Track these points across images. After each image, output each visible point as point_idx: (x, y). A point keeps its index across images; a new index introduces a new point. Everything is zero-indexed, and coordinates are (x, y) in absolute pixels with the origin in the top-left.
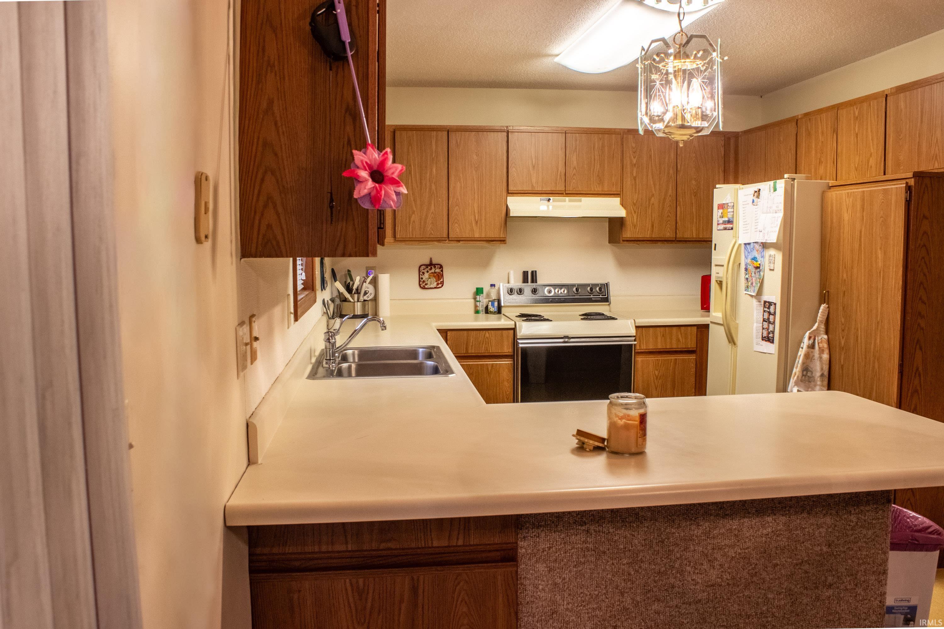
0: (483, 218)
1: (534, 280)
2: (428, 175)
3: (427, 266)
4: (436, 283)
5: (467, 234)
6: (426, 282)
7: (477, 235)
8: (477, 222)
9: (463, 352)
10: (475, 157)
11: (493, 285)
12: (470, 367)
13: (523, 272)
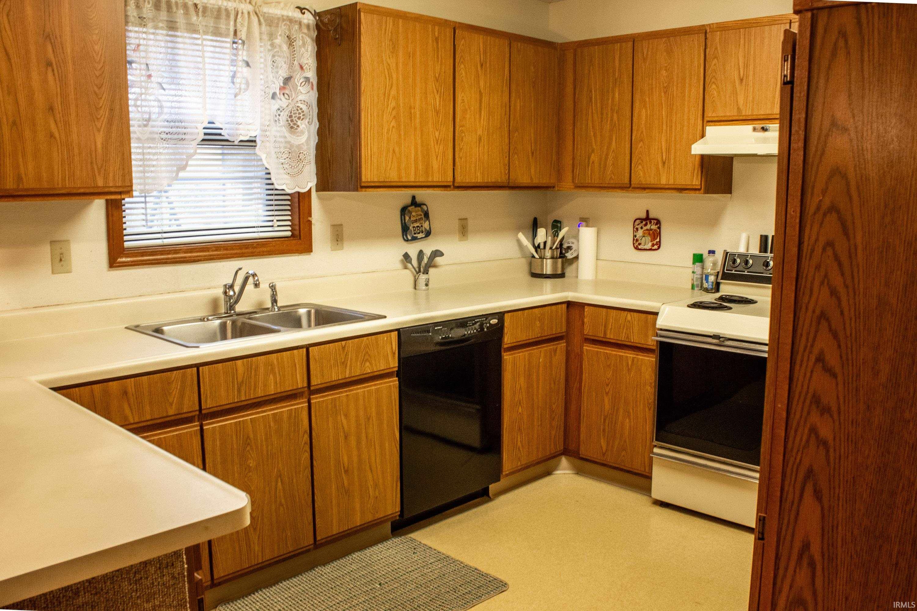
0: (672, 156)
2: (610, 101)
3: (642, 220)
4: (650, 244)
5: (652, 180)
6: (639, 242)
7: (664, 181)
8: (664, 163)
9: (600, 335)
10: (664, 73)
11: (712, 252)
12: (607, 357)
13: (761, 236)
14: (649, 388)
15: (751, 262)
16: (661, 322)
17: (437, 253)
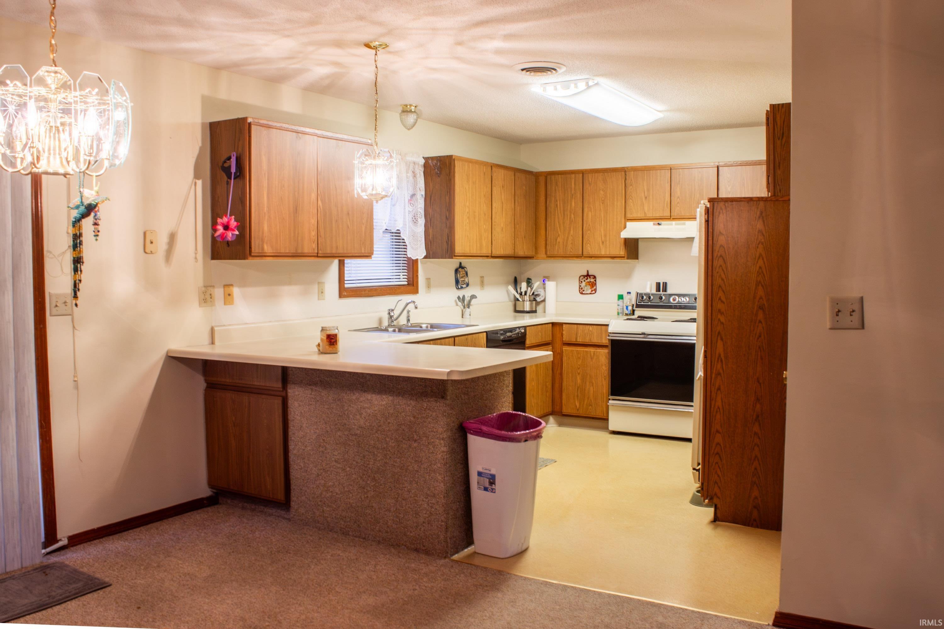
0: (608, 239)
1: (665, 290)
2: (569, 206)
3: (584, 276)
4: (590, 290)
5: (596, 252)
6: (583, 289)
7: (603, 253)
8: (603, 243)
9: (573, 340)
10: (602, 192)
11: (629, 293)
12: (578, 352)
13: (657, 283)
14: (604, 367)
15: (652, 297)
16: (611, 329)
17: (473, 297)
